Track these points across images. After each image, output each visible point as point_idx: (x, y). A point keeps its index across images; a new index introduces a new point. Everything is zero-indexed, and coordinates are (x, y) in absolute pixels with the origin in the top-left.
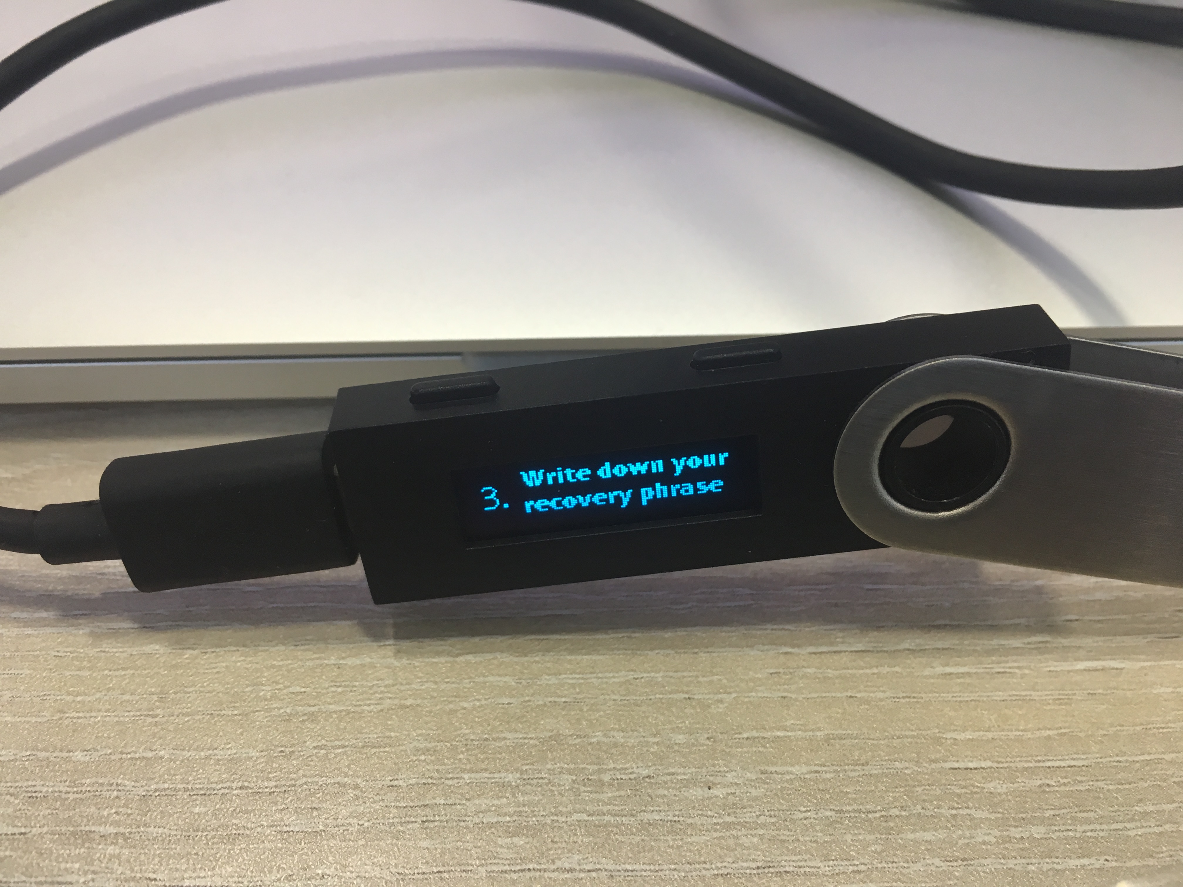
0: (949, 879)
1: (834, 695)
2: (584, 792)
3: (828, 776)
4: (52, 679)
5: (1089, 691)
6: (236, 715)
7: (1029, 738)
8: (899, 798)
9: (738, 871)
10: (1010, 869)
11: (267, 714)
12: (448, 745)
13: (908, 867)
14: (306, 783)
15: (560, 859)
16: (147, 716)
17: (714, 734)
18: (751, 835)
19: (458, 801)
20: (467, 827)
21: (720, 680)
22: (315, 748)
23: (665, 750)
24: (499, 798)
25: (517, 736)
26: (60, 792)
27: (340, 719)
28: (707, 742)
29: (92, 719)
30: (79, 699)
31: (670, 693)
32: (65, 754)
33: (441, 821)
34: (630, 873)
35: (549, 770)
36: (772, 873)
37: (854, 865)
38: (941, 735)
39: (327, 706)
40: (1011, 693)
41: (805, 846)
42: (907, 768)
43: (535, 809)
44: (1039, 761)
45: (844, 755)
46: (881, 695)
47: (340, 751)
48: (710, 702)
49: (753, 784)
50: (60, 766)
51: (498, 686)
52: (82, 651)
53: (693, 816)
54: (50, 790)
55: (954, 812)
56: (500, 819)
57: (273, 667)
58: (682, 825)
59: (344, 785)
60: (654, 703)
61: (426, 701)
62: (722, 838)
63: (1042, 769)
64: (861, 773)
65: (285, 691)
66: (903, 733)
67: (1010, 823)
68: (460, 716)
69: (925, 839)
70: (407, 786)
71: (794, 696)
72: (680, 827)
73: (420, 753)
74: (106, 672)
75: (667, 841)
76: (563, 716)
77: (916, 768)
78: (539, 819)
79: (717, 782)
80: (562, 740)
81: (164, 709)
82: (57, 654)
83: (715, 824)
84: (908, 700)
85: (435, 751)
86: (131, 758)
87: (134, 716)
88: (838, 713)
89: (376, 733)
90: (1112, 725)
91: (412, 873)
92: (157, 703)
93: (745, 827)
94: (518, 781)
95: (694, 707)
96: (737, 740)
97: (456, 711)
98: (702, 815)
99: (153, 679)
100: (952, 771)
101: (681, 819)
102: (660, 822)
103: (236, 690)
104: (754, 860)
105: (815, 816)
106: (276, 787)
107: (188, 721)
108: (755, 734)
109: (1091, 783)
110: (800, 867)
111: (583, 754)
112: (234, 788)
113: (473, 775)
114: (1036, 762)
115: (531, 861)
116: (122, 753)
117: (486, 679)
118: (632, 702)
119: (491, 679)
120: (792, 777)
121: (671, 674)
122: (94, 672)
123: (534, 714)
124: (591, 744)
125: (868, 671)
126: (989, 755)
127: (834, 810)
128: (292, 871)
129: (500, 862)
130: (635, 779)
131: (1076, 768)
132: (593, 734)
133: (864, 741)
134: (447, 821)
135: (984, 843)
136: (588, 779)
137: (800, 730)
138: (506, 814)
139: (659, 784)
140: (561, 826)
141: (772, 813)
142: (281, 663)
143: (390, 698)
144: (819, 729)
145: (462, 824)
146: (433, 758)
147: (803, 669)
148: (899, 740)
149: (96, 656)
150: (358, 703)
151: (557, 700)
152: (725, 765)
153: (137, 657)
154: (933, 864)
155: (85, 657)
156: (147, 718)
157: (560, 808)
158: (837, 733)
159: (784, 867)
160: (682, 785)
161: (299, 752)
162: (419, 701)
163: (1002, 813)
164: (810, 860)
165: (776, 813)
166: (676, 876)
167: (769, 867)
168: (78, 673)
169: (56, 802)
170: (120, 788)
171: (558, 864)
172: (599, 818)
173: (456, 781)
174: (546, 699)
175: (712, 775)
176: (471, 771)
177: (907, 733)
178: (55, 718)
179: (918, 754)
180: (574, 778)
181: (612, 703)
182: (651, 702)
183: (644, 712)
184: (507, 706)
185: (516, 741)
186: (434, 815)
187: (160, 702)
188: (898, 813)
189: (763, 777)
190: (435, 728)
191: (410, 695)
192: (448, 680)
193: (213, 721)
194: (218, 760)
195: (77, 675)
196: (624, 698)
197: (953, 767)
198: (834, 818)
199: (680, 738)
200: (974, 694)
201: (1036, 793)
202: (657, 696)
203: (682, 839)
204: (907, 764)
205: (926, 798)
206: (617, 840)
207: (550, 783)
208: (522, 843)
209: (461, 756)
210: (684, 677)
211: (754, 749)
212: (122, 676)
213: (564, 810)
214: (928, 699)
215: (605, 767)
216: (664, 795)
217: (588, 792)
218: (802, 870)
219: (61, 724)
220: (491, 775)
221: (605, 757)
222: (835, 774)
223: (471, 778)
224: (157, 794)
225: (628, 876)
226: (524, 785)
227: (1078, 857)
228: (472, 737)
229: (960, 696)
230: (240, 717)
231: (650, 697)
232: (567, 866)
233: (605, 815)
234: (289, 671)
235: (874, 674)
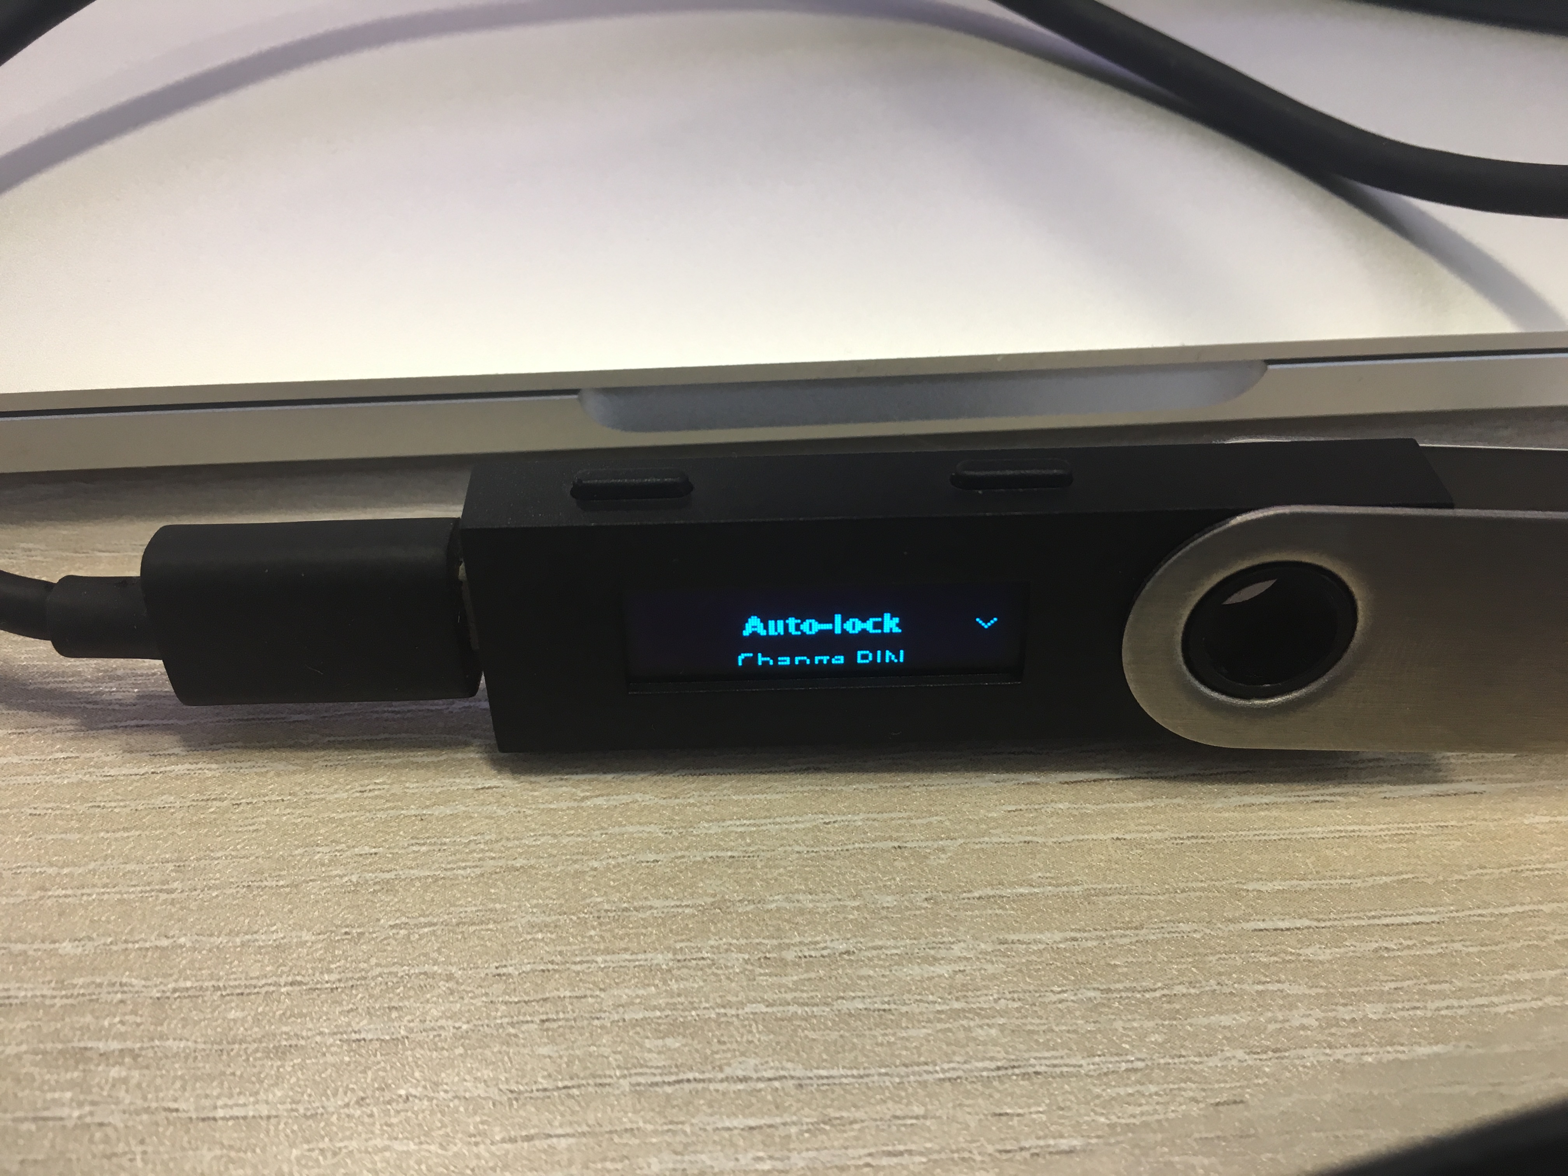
0: (1257, 1077)
1: (1095, 837)
2: (761, 975)
3: (1090, 944)
4: (27, 846)
5: (1437, 824)
6: (282, 886)
7: (1359, 888)
8: (1187, 972)
9: (972, 1074)
10: (1338, 1061)
11: (325, 884)
12: (574, 918)
13: (1201, 1063)
14: (380, 975)
15: (729, 1065)
16: (161, 891)
17: (935, 893)
18: (988, 1025)
19: (588, 993)
20: (602, 1027)
21: (941, 822)
22: (392, 927)
23: (868, 916)
24: (646, 986)
25: (667, 903)
26: (43, 996)
27: (426, 888)
28: (925, 904)
29: (85, 898)
30: (65, 871)
31: (874, 841)
32: (48, 946)
33: (567, 1020)
34: (825, 1081)
35: (712, 947)
36: (1017, 1075)
37: (1128, 1061)
38: (1241, 886)
39: (407, 871)
40: (1333, 828)
41: (1061, 1038)
42: (1195, 931)
43: (695, 999)
44: (1374, 917)
45: (1111, 916)
46: (1157, 835)
47: (426, 930)
48: (928, 851)
49: (988, 958)
50: (42, 961)
51: (640, 838)
52: (68, 806)
53: (907, 1002)
54: (29, 994)
55: (1260, 987)
56: (648, 1014)
57: (332, 820)
58: (893, 1015)
59: (433, 975)
60: (851, 855)
61: (542, 861)
62: (950, 1030)
63: (1377, 928)
64: (1134, 940)
65: (348, 853)
66: (1190, 885)
67: (1336, 1000)
68: (590, 879)
69: (1222, 1024)
70: (520, 974)
71: (1040, 840)
72: (893, 1017)
73: (535, 930)
74: (102, 834)
75: (875, 1037)
76: (729, 876)
77: (1208, 931)
78: (698, 1012)
79: (939, 956)
80: (728, 907)
81: (182, 881)
82: (34, 812)
83: (939, 1012)
84: (1194, 841)
85: (556, 926)
86: (140, 949)
87: (141, 892)
88: (1101, 860)
89: (475, 905)
90: (1470, 868)
91: (529, 1090)
92: (173, 874)
93: (978, 1015)
94: (671, 964)
95: (906, 859)
96: (966, 901)
97: (584, 872)
98: (921, 1001)
99: (166, 842)
100: (1256, 933)
101: (893, 1006)
102: (864, 1012)
103: (281, 853)
104: (992, 1059)
105: (1073, 998)
106: (340, 981)
107: (217, 896)
108: (989, 891)
109: (1444, 945)
110: (1055, 1066)
111: (758, 925)
112: (282, 984)
113: (608, 958)
114: (1369, 918)
115: (691, 1069)
116: (126, 942)
117: (623, 829)
118: (823, 854)
119: (630, 829)
120: (1041, 947)
121: (875, 816)
122: (85, 834)
123: (690, 875)
124: (768, 911)
125: (1140, 804)
126: (1305, 910)
127: (1098, 989)
128: (364, 1092)
129: (648, 1071)
130: (829, 956)
131: (1424, 926)
132: (771, 899)
133: (1137, 897)
134: (575, 1020)
135: (1303, 1027)
136: (766, 958)
137: (1050, 884)
138: (655, 1008)
139: (863, 961)
140: (730, 1020)
141: (1016, 996)
142: (342, 816)
143: (493, 858)
144: (1076, 883)
145: (596, 1022)
146: (554, 936)
147: (1053, 804)
148: (1185, 894)
149: (88, 812)
150: (449, 866)
151: (720, 854)
152: (951, 935)
153: (144, 813)
154: (1234, 1057)
155: (72, 815)
156: (160, 894)
157: (729, 998)
158: (1100, 887)
159: (1033, 1066)
160: (893, 963)
161: (370, 933)
162: (533, 862)
163: (1326, 987)
164: (1069, 1056)
165: (1021, 996)
166: (888, 1084)
167: (1014, 1067)
168: (63, 836)
169: (38, 1010)
170: (125, 989)
171: (728, 1071)
172: (781, 1008)
173: (585, 965)
174: (705, 854)
175: (933, 948)
176: (607, 951)
177: (1194, 885)
178: (33, 898)
179: (1209, 911)
180: (747, 957)
181: (796, 856)
182: (848, 854)
183: (839, 867)
184: (652, 865)
185: (665, 910)
186: (557, 1012)
187: (176, 872)
188: (1185, 991)
189: (1002, 948)
190: (554, 897)
191: (520, 854)
192: (572, 832)
193: (251, 896)
194: (260, 947)
195: (62, 839)
196: (813, 849)
197: (1257, 928)
198: (1099, 1000)
199: (889, 900)
200: (1284, 831)
201: (1371, 959)
202: (857, 845)
203: (894, 1034)
204: (1195, 926)
205: (1222, 970)
206: (806, 1037)
207: (714, 964)
208: (677, 1045)
209: (592, 933)
210: (892, 819)
211: (990, 912)
212: (123, 838)
213: (734, 999)
214: (1221, 840)
215: (787, 941)
216: (870, 976)
217: (765, 974)
218: (1058, 1070)
219: (42, 905)
220: (634, 957)
221: (787, 928)
222: (1098, 942)
223: (606, 961)
224: (177, 995)
225: (823, 1085)
226: (679, 968)
227: (1430, 1044)
228: (606, 907)
229: (1265, 834)
230: (287, 890)
231: (846, 847)
232: (740, 1073)
233: (789, 1004)
234: (354, 826)
235: (1148, 808)
